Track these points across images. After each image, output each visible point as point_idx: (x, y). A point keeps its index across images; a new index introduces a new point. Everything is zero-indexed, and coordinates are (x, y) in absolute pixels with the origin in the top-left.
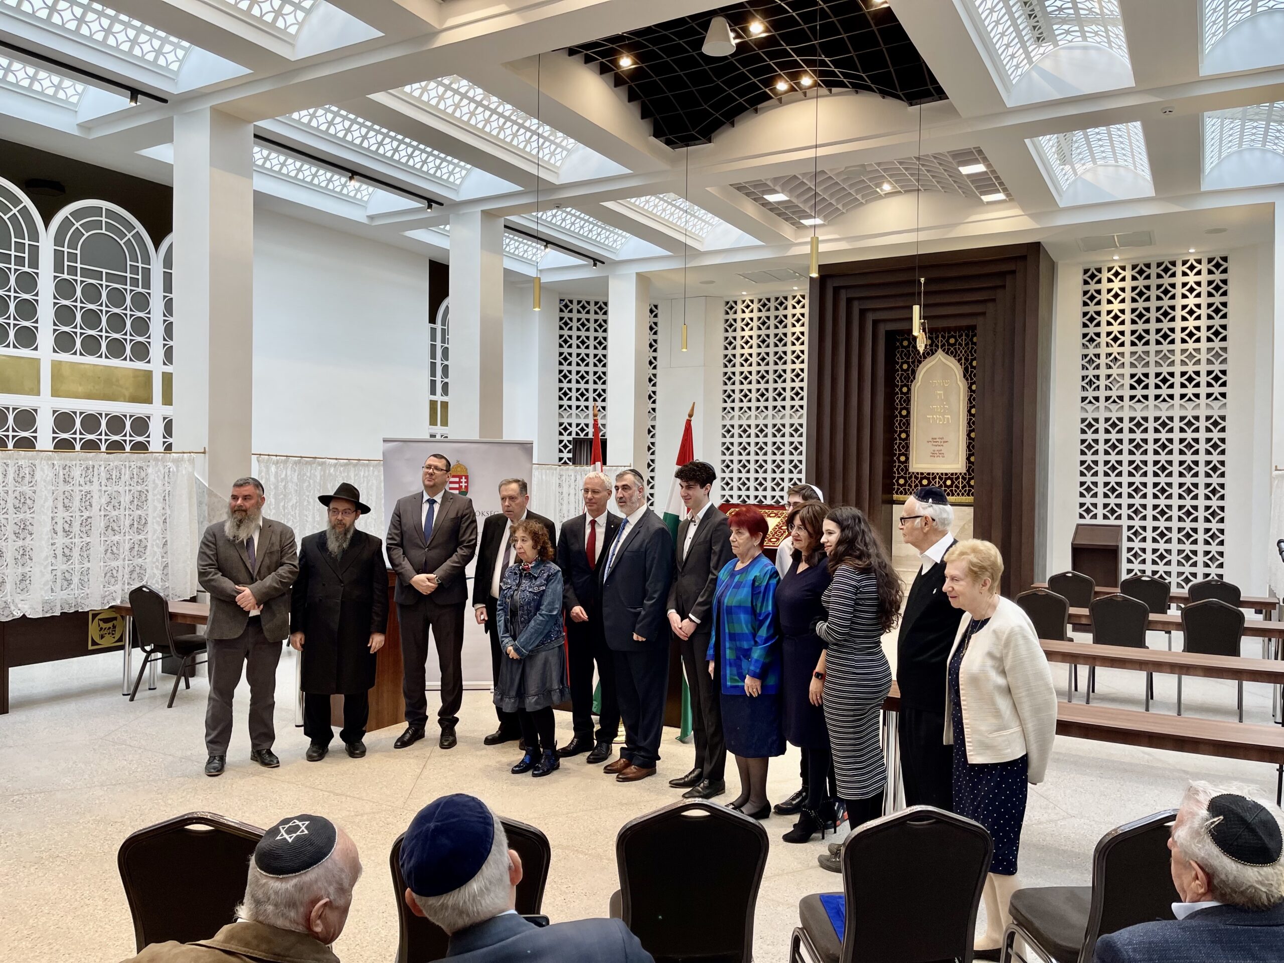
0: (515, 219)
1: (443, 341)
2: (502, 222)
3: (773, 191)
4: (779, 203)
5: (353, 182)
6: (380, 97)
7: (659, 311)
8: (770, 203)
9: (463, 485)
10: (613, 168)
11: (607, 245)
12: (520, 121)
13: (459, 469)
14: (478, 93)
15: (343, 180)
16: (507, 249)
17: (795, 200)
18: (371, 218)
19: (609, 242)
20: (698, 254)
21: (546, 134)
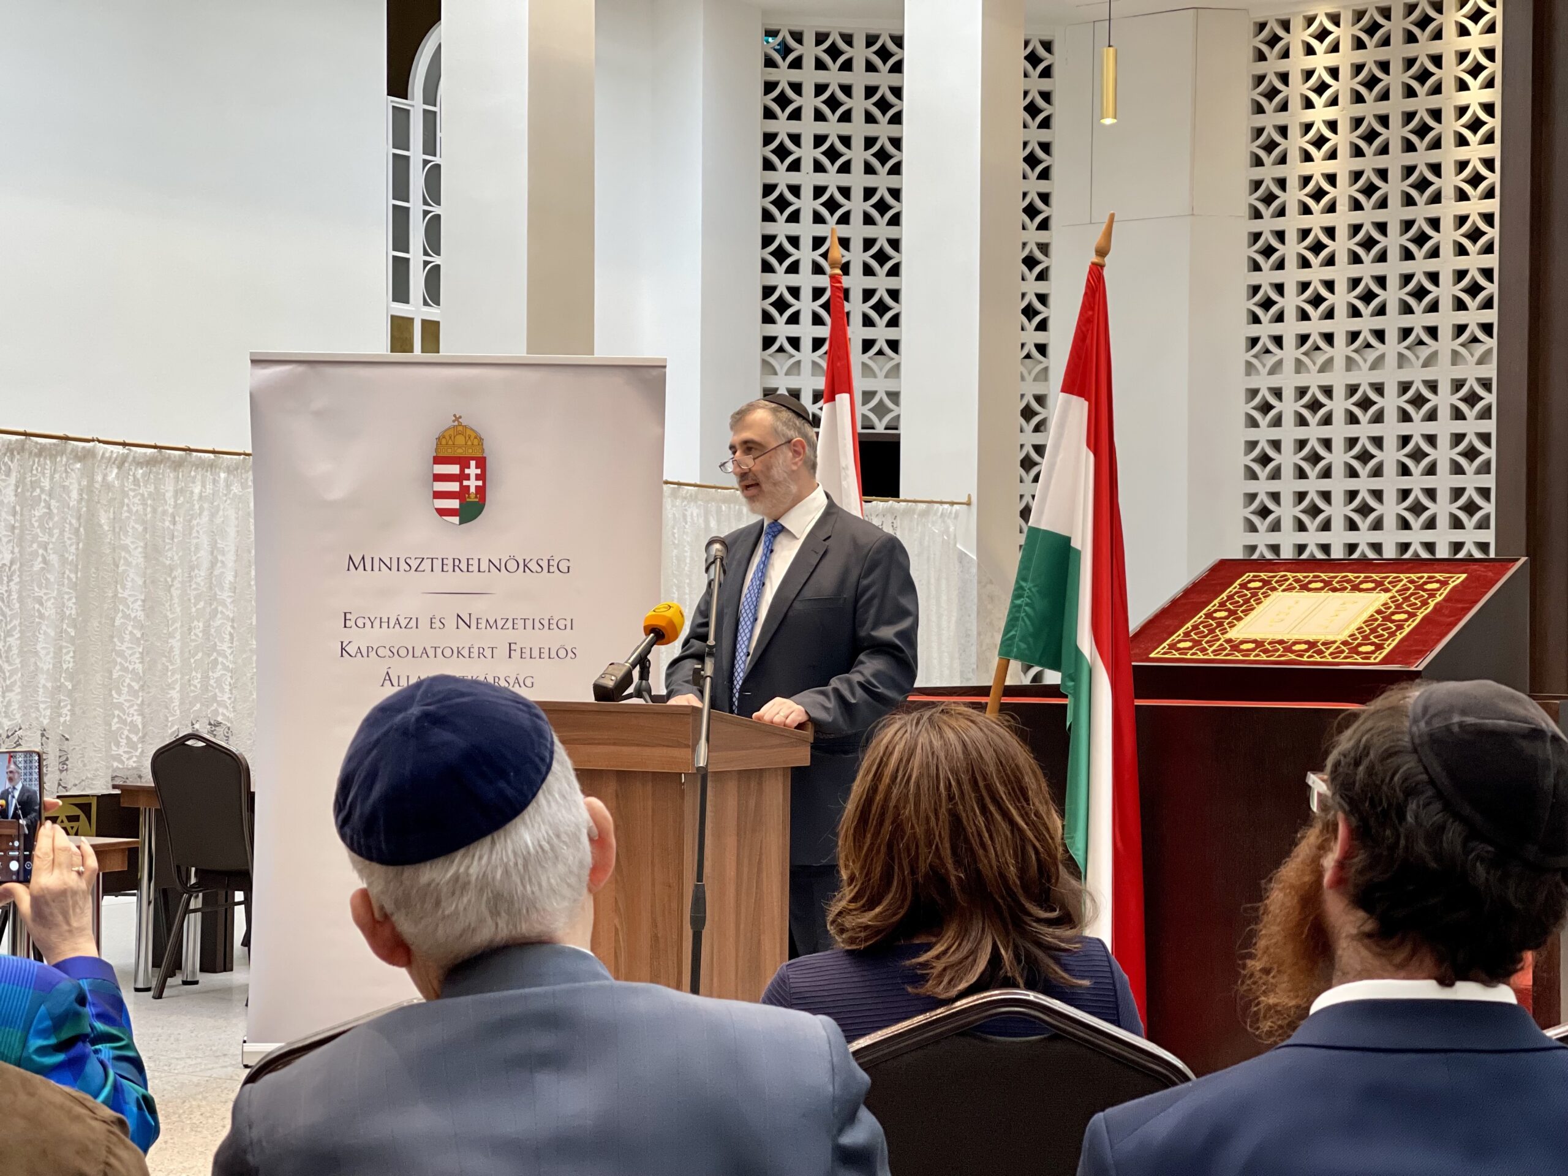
1: (429, 147)
7: (1056, 60)
9: (473, 484)
13: (460, 440)
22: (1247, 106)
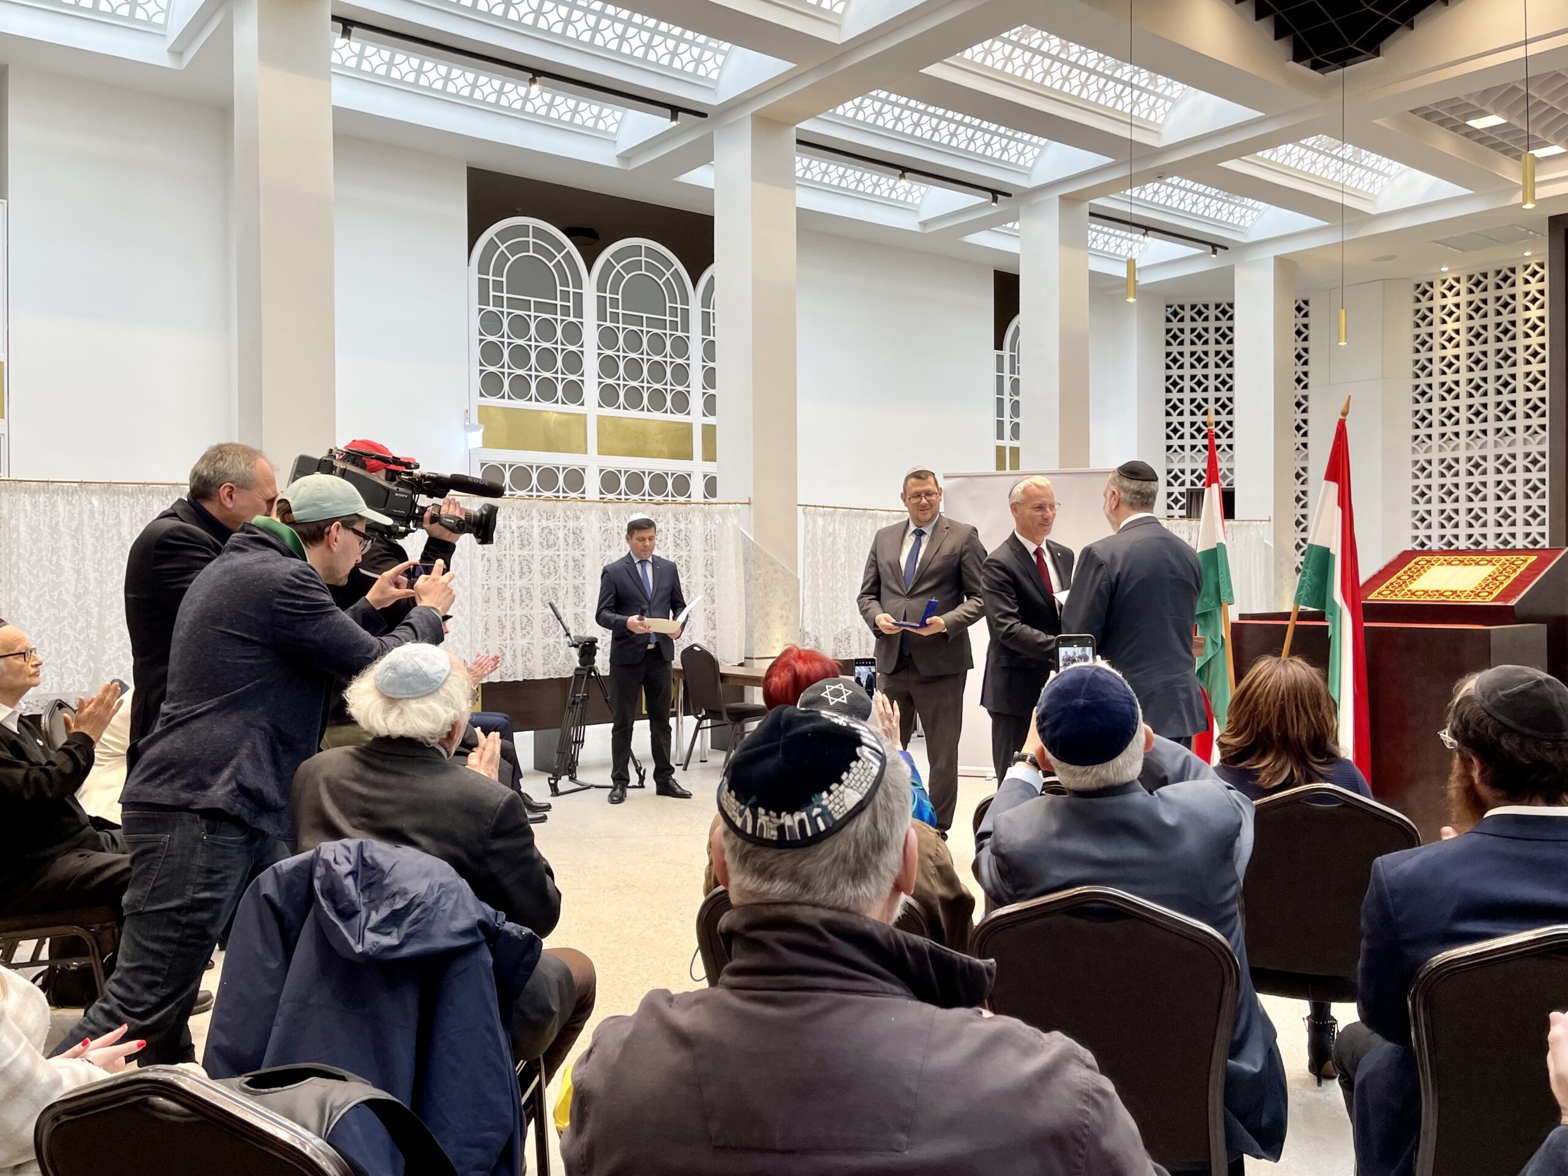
0: (1101, 202)
1: (1012, 371)
2: (1085, 209)
3: (1482, 113)
4: (1492, 129)
5: (903, 181)
6: (934, 70)
8: (1477, 131)
10: (1239, 113)
11: (1232, 224)
12: (1108, 72)
14: (1054, 44)
15: (892, 182)
16: (1094, 246)
17: (1516, 123)
18: (924, 224)
19: (1235, 220)
20: (1364, 218)
21: (1143, 84)
22: (1412, 325)
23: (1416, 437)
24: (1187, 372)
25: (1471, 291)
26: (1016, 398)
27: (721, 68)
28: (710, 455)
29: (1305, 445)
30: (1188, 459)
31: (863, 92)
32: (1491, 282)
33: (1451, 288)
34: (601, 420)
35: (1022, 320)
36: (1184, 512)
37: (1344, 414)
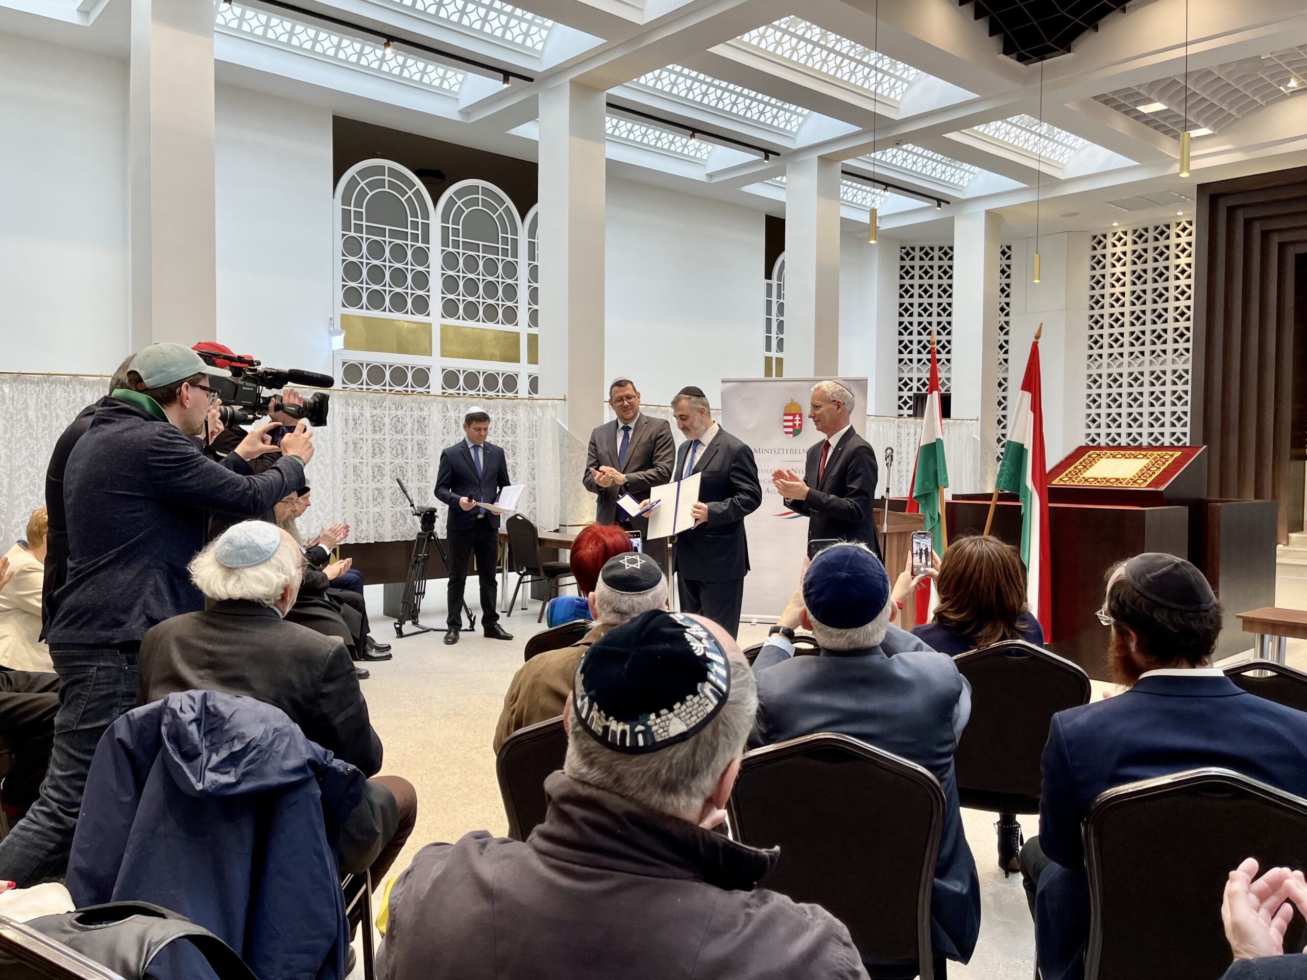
0: (853, 163)
1: (779, 297)
2: (838, 167)
3: (1148, 101)
4: (1156, 113)
5: (693, 141)
6: (719, 50)
7: (1012, 253)
8: (1144, 115)
9: (797, 423)
10: (960, 94)
11: (953, 184)
12: (858, 57)
13: (793, 407)
14: (816, 32)
15: (684, 141)
16: (845, 198)
17: (1176, 109)
18: (710, 176)
19: (955, 180)
20: (1054, 182)
21: (885, 68)
22: (1089, 268)
23: (1091, 356)
24: (916, 300)
25: (1135, 242)
26: (781, 318)
27: (545, 41)
28: (533, 359)
29: (1006, 361)
30: (915, 370)
31: (662, 65)
32: (1151, 235)
33: (1120, 239)
34: (444, 328)
35: (787, 256)
36: (911, 412)
37: (1037, 337)
